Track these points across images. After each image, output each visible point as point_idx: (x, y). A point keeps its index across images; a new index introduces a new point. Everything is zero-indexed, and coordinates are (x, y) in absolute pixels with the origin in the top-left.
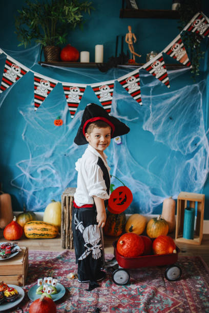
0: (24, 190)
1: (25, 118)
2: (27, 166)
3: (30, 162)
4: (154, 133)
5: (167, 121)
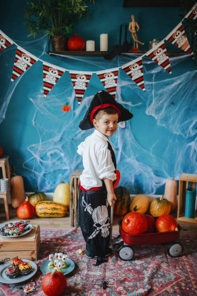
0: (35, 172)
1: (35, 105)
2: (37, 149)
3: (40, 146)
4: (156, 118)
5: (169, 106)
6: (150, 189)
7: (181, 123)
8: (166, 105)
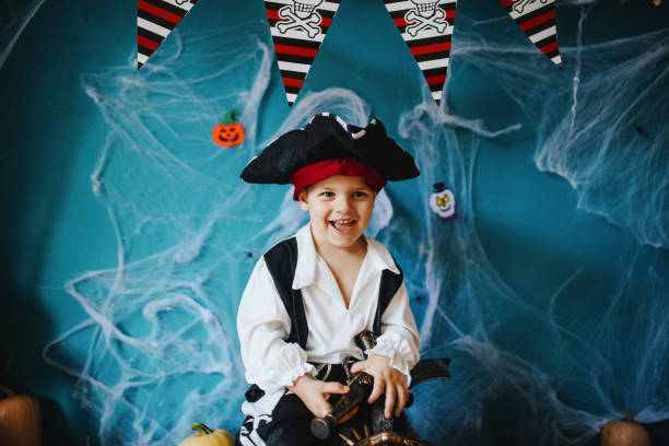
0: (91, 380)
1: (104, 114)
2: (106, 293)
3: (118, 281)
4: (574, 183)
5: (624, 139)
8: (609, 134)
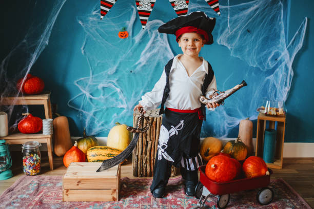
0: (83, 111)
1: (84, 29)
2: (87, 84)
3: (90, 80)
4: (229, 48)
5: (244, 34)
6: (222, 130)
7: (258, 53)
8: (240, 32)
